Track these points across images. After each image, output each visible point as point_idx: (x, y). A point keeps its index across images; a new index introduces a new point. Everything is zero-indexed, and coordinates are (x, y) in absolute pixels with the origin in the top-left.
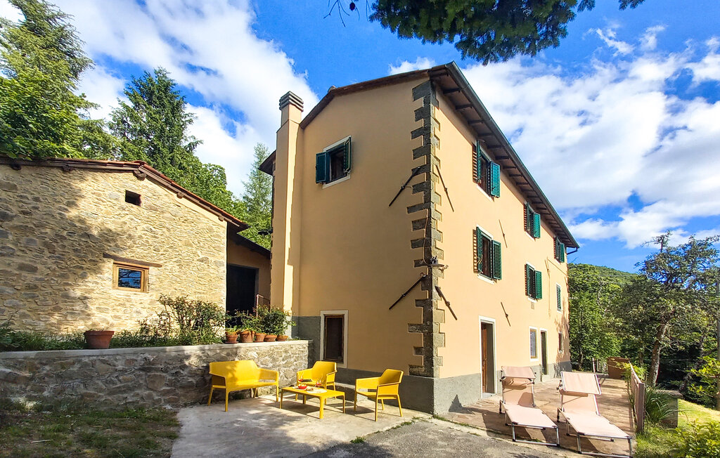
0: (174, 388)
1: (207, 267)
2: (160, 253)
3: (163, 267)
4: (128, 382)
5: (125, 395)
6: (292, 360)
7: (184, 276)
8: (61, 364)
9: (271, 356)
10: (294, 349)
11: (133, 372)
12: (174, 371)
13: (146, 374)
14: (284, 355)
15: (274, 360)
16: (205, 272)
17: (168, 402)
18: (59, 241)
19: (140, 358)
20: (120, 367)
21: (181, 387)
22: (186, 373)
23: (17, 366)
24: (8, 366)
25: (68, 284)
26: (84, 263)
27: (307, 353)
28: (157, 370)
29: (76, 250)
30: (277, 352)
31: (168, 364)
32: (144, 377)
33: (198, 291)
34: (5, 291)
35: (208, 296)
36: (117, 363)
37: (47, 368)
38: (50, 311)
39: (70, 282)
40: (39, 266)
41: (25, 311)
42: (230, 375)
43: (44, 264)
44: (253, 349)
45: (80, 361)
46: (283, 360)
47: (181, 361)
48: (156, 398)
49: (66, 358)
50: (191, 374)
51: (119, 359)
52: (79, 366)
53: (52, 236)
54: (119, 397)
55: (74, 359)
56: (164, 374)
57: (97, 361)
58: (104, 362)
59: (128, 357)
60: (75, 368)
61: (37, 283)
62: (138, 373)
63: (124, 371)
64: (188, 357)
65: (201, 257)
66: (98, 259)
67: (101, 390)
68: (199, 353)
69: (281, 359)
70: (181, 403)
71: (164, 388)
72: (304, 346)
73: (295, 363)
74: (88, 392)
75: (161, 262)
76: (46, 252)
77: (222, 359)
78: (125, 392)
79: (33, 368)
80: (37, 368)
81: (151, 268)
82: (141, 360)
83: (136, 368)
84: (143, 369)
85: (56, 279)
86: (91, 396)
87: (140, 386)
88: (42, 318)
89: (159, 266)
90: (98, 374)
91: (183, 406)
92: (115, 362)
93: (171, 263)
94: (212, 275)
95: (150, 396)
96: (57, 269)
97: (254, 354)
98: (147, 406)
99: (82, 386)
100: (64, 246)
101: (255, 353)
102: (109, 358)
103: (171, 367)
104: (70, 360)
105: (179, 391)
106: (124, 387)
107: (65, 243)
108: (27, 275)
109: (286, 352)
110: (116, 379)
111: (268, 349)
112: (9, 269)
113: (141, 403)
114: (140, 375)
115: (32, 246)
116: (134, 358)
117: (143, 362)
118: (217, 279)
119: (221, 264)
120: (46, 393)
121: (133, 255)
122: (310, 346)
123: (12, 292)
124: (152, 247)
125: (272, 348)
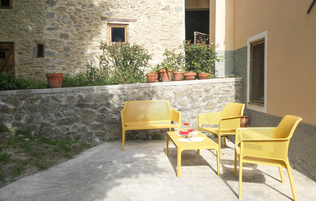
0: (101, 123)
1: (168, 14)
2: (135, 9)
3: (138, 21)
4: (69, 115)
5: (67, 127)
6: (215, 101)
7: (152, 26)
8: (30, 99)
9: (189, 96)
10: (217, 88)
11: (73, 108)
12: (101, 108)
13: (81, 109)
14: (204, 95)
15: (193, 100)
16: (168, 19)
17: (98, 135)
18: (78, 13)
19: (76, 96)
20: (63, 103)
21: (107, 123)
22: (111, 110)
23: (8, 101)
24: (4, 101)
25: (83, 44)
26: (91, 27)
27: (233, 93)
28: (88, 106)
29: (87, 18)
30: (197, 92)
31: (96, 101)
32: (80, 112)
33: (163, 38)
34: (55, 54)
35: (170, 42)
36: (61, 100)
37: (23, 102)
38: (76, 65)
39: (84, 43)
40: (69, 34)
41: (64, 66)
42: (142, 116)
43: (72, 31)
44: (170, 88)
45: (40, 98)
46: (204, 101)
47: (106, 99)
48: (89, 131)
49: (33, 95)
50: (114, 111)
51: (63, 96)
52: (39, 101)
53: (75, 11)
54: (65, 128)
55: (37, 95)
56: (94, 110)
57: (50, 98)
58: (54, 98)
59: (69, 95)
60: (37, 103)
61: (69, 45)
62: (76, 108)
63: (66, 106)
64: (111, 96)
65: (164, 6)
66: (98, 23)
67: (53, 121)
68: (119, 92)
69: (201, 99)
70: (107, 137)
71: (95, 123)
72: (230, 84)
73: (218, 105)
74: (45, 121)
75: (136, 17)
76: (72, 22)
77: (139, 98)
78: (67, 124)
79: (16, 103)
80: (18, 102)
81: (129, 23)
82: (77, 98)
83: (74, 104)
84: (79, 105)
85: (77, 41)
86: (47, 125)
87: (77, 120)
88: (72, 70)
89: (135, 21)
90: (51, 108)
91: (108, 140)
92: (60, 98)
93: (143, 16)
94: (173, 21)
95: (84, 129)
96: (78, 34)
97: (171, 94)
98: (82, 137)
99: (42, 117)
100: (80, 17)
101: (172, 92)
102: (57, 95)
103: (98, 104)
104: (35, 97)
105: (106, 127)
106: (67, 119)
107: (81, 15)
108: (64, 41)
109: (207, 91)
110: (62, 113)
111: (186, 88)
112: (56, 38)
113: (78, 134)
114: (77, 110)
115: (66, 20)
116: (72, 95)
117: (78, 99)
118: (177, 25)
119: (180, 9)
120: (23, 121)
121: (118, 15)
122: (237, 84)
123: (58, 53)
124: (130, 6)
125: (191, 87)
